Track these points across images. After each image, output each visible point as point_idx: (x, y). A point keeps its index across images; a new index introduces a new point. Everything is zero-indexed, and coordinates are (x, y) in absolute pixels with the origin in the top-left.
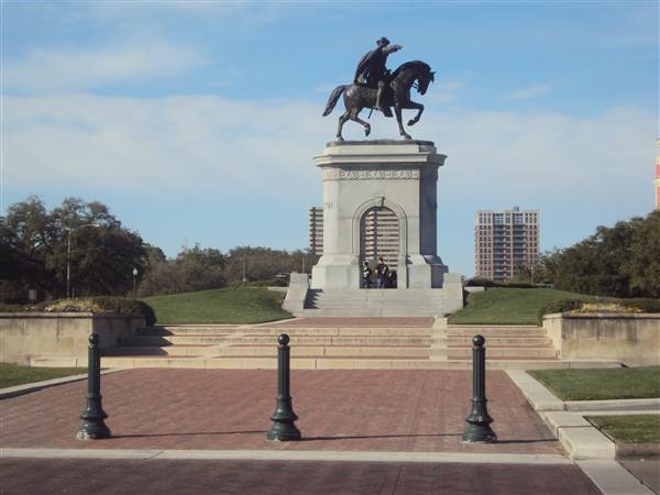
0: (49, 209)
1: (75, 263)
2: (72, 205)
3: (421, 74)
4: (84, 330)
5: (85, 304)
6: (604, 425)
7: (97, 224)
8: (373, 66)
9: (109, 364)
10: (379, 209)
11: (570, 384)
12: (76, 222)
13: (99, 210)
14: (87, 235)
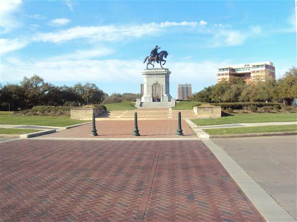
0: (83, 85)
1: (88, 97)
2: (88, 84)
3: (165, 54)
4: (91, 112)
5: (91, 106)
6: (207, 131)
7: (93, 88)
8: (154, 52)
9: (97, 119)
10: (156, 84)
11: (199, 122)
12: (89, 88)
13: (94, 85)
14: (91, 91)
